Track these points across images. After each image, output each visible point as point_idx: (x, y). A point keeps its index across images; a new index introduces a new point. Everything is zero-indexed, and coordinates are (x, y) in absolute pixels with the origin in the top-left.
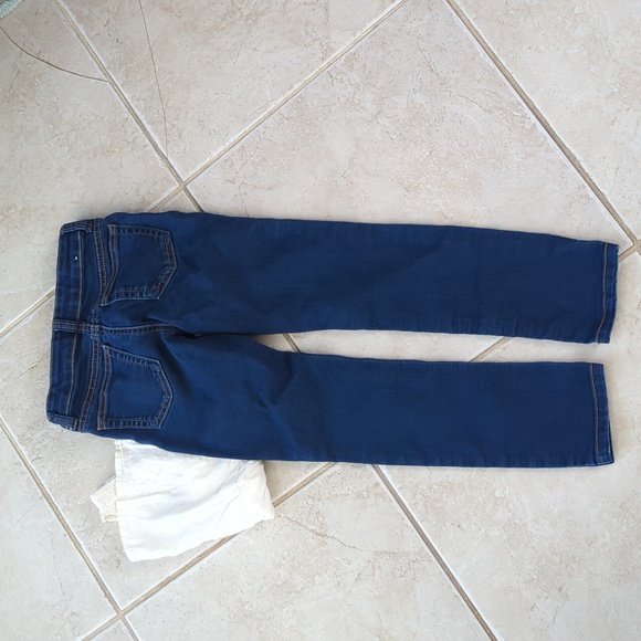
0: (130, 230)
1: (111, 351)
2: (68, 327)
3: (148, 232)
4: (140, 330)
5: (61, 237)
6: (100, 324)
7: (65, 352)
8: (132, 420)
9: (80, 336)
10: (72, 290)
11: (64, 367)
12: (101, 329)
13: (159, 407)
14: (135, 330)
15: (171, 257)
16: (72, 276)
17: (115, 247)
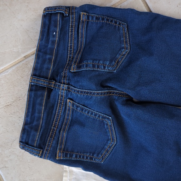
0: (97, 19)
1: (73, 105)
2: (42, 82)
3: (112, 21)
4: (101, 93)
5: (44, 16)
6: (68, 84)
7: (38, 101)
8: (82, 154)
9: (50, 91)
10: (48, 56)
11: (37, 111)
12: (69, 88)
13: (103, 148)
14: (98, 94)
15: (126, 42)
16: (50, 46)
17: (84, 30)
